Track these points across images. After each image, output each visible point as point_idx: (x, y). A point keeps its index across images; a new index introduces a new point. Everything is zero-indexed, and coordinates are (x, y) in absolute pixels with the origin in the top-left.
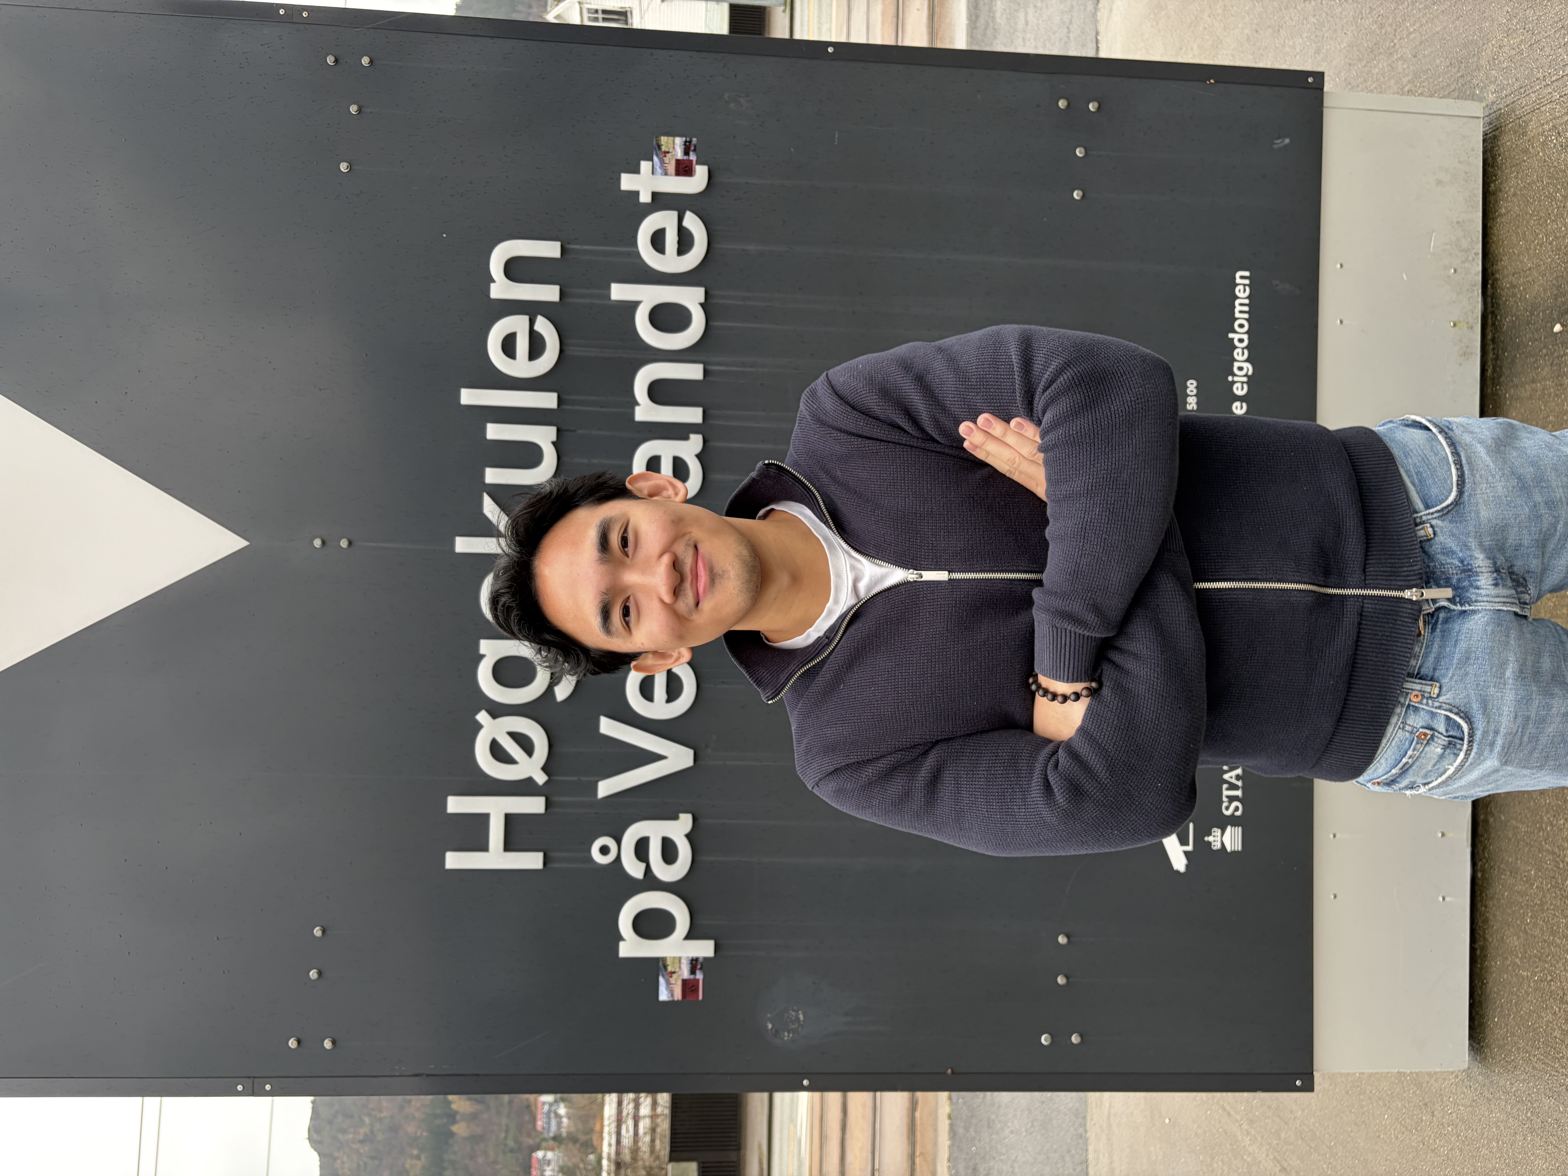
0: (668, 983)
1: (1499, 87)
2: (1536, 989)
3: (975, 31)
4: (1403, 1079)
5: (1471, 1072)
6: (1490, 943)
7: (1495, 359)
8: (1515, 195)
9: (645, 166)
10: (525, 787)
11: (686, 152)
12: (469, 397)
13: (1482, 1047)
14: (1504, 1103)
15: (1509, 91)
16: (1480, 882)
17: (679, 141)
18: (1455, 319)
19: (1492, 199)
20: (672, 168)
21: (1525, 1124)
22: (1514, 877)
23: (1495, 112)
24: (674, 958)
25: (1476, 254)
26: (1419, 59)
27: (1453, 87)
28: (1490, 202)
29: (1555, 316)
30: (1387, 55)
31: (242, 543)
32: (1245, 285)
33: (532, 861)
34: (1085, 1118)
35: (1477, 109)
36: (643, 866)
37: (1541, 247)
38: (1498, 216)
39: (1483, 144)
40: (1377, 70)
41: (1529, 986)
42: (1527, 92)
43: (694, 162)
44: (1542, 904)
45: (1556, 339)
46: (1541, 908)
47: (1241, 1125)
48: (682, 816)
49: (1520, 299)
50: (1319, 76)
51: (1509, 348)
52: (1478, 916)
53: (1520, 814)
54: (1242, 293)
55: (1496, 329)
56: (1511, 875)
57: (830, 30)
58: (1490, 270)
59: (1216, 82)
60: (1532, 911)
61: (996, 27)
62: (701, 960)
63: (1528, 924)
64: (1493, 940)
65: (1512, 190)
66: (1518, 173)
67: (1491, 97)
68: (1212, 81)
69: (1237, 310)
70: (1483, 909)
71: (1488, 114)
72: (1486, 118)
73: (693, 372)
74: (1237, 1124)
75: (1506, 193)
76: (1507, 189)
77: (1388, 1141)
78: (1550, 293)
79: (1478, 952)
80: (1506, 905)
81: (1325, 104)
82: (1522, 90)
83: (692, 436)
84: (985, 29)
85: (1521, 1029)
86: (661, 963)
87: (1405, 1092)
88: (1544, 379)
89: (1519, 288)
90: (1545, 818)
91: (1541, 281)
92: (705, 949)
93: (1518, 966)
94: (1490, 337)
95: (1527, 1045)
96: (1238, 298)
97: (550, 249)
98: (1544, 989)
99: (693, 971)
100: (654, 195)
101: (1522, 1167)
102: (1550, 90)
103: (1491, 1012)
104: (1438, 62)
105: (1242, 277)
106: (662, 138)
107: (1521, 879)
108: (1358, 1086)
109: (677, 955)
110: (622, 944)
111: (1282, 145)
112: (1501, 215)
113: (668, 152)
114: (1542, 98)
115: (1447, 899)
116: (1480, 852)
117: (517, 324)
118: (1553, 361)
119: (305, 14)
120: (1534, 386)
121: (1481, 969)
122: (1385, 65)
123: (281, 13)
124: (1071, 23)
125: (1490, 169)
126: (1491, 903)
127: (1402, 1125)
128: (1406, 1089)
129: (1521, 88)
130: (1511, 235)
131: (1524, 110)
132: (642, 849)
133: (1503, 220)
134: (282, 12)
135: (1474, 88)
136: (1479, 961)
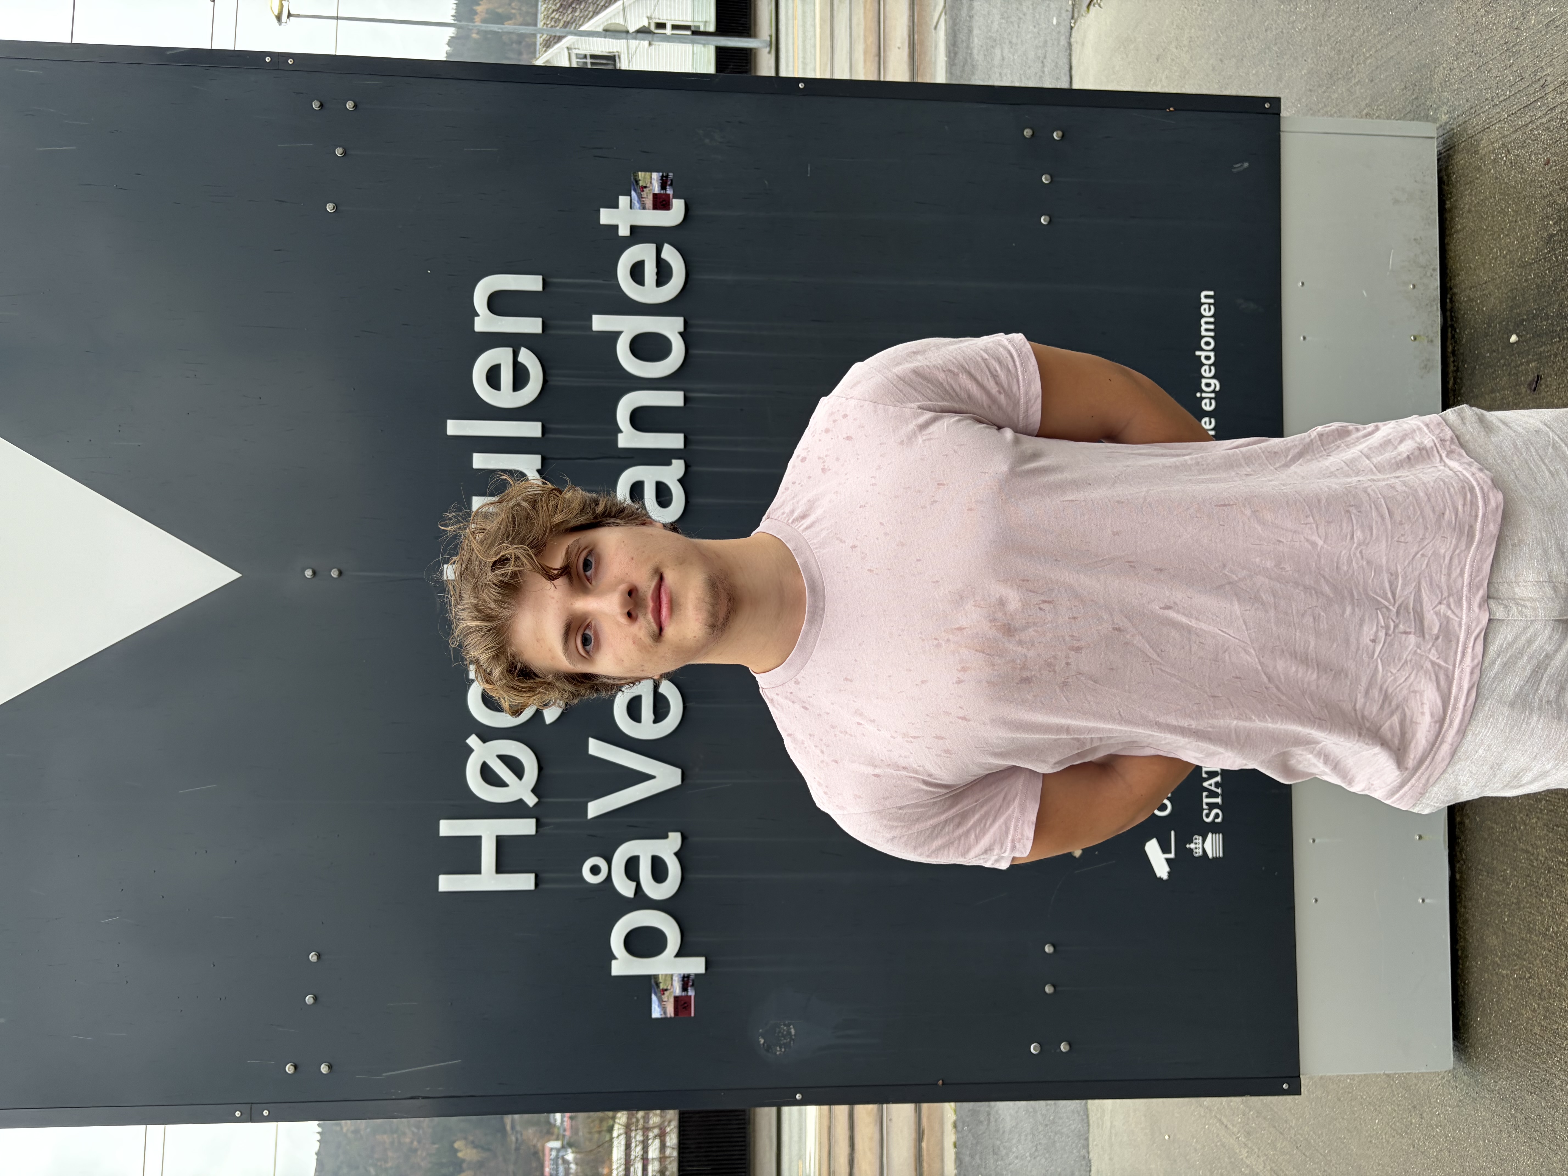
0: (661, 1001)
1: (1451, 108)
2: (1517, 987)
3: (954, 67)
4: (1392, 1082)
5: (1457, 1073)
6: (1470, 943)
7: (1455, 371)
8: (1469, 211)
9: (623, 200)
10: (515, 810)
11: (663, 187)
12: (455, 428)
13: (1467, 1047)
14: (1489, 1102)
15: (1460, 112)
16: (1459, 884)
17: (655, 176)
18: (1415, 333)
19: (1448, 216)
20: (649, 202)
21: (1509, 1122)
22: (1491, 878)
23: (1448, 132)
24: (666, 975)
25: (1434, 270)
26: (1376, 84)
27: (1408, 109)
28: (1446, 219)
29: (1511, 328)
30: (1346, 80)
31: (234, 575)
32: (1210, 304)
33: (524, 882)
34: (1087, 1139)
35: (1431, 130)
36: (633, 885)
37: (1496, 261)
38: (1455, 232)
39: (1438, 162)
40: (1337, 95)
41: (1509, 984)
42: (1478, 112)
43: (671, 196)
44: (1518, 903)
45: (1513, 350)
46: (1517, 907)
47: (1239, 1137)
48: (671, 834)
49: (1477, 312)
50: (1276, 102)
51: (1469, 361)
52: (1458, 918)
53: (1495, 814)
54: (1207, 312)
55: (1455, 342)
56: (1488, 876)
57: (815, 70)
58: (1448, 285)
59: (1175, 110)
60: (1509, 909)
61: (974, 63)
62: (692, 977)
63: (1505, 923)
64: (1473, 939)
65: (1467, 206)
66: (1472, 190)
67: (1444, 118)
68: (1172, 109)
69: (1202, 329)
70: (1463, 910)
71: (1441, 134)
72: (1440, 138)
73: (674, 399)
74: (1234, 1137)
75: (1461, 210)
76: (1462, 206)
77: (1380, 1146)
78: (1506, 305)
79: (1460, 953)
80: (1484, 905)
81: (1282, 129)
82: (1473, 111)
83: (674, 461)
84: (964, 66)
85: (1503, 1028)
86: (653, 981)
87: (1394, 1096)
88: (1503, 389)
89: (1476, 302)
90: (1518, 817)
91: (1497, 294)
92: (696, 965)
93: (1498, 965)
94: (1450, 349)
95: (1509, 1042)
96: (1204, 316)
97: (532, 283)
98: (1523, 986)
99: (685, 988)
100: (633, 228)
101: (1508, 1164)
102: (1498, 110)
103: (1474, 1011)
104: (1393, 85)
105: (1207, 297)
106: (640, 173)
107: (1498, 879)
108: (1349, 1093)
109: (669, 972)
110: (614, 962)
111: (1241, 169)
112: (1457, 232)
113: (646, 187)
114: (1491, 118)
115: (1427, 901)
116: (1458, 854)
117: (501, 356)
118: (1511, 371)
119: (290, 62)
120: (1493, 395)
121: (1463, 970)
122: (1344, 90)
123: (267, 61)
124: (1045, 57)
125: (1446, 188)
126: (1470, 904)
127: (1393, 1129)
128: (1396, 1093)
129: (1471, 108)
130: (1467, 251)
131: (1475, 129)
132: (632, 868)
133: (1459, 236)
134: (268, 59)
135: (1428, 110)
136: (1460, 961)
